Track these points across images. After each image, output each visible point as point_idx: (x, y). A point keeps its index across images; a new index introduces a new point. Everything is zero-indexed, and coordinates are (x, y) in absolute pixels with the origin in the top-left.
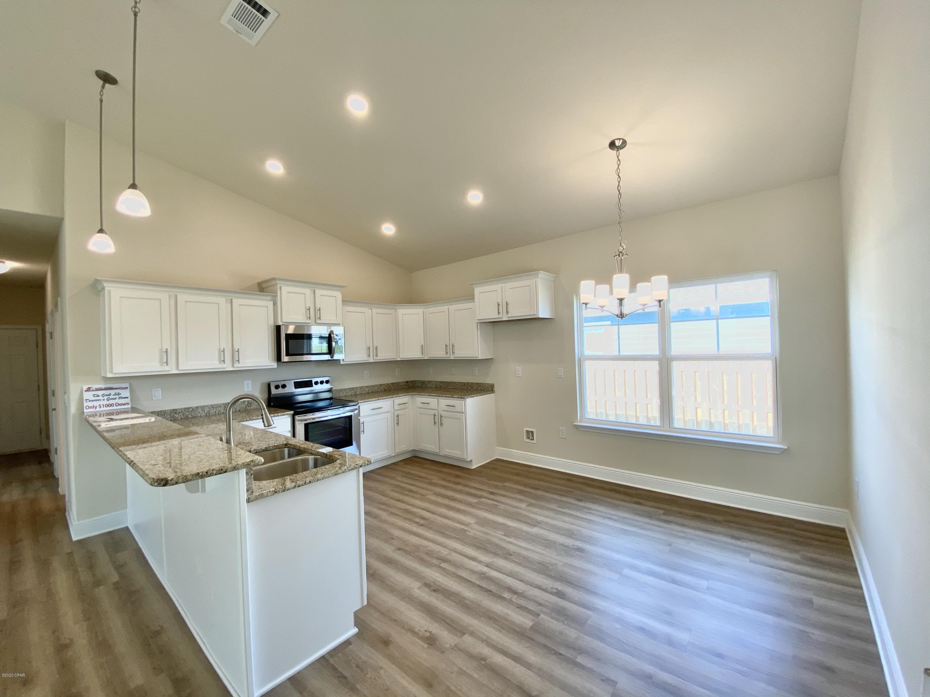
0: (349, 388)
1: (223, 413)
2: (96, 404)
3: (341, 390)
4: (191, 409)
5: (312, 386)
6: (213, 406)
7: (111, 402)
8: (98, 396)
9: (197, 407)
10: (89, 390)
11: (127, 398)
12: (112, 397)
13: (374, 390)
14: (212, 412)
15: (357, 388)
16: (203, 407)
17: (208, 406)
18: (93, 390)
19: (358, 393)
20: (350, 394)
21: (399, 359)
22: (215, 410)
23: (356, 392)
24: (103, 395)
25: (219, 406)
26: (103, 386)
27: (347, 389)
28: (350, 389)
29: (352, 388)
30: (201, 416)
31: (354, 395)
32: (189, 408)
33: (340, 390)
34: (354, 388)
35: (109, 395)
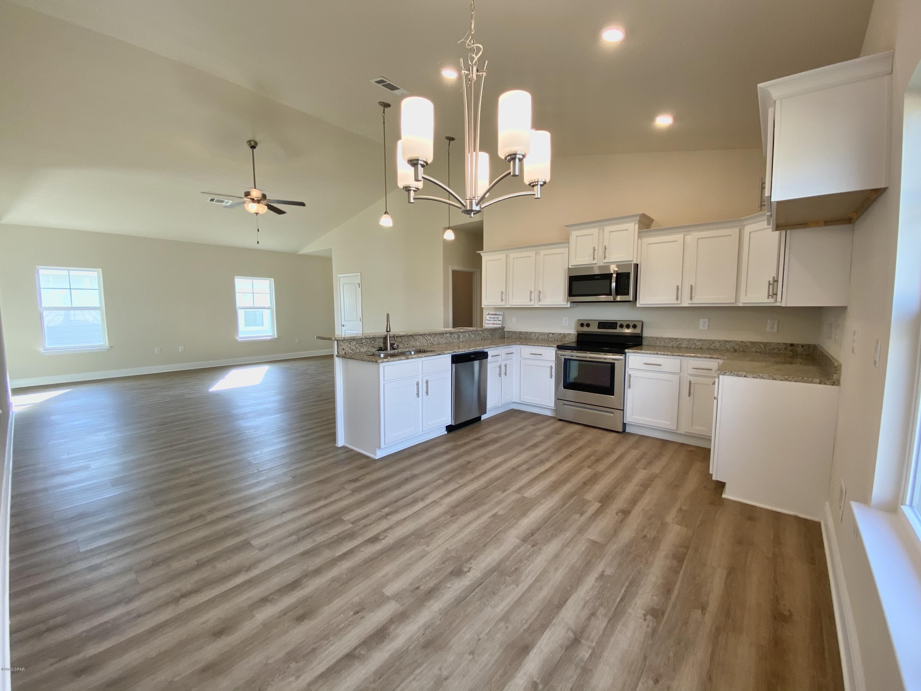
0: (669, 338)
1: (547, 340)
2: (489, 322)
3: (657, 338)
4: (529, 333)
5: (616, 329)
6: (541, 334)
7: (495, 322)
8: (491, 318)
9: (532, 332)
10: (488, 314)
11: (500, 321)
12: (495, 319)
13: (712, 347)
14: (541, 337)
15: (682, 339)
16: (535, 333)
17: (538, 333)
18: (490, 315)
19: (684, 346)
20: (671, 345)
21: (741, 305)
22: (542, 337)
23: (680, 344)
24: (493, 318)
25: (544, 334)
26: (493, 313)
27: (666, 339)
28: (671, 339)
29: (675, 339)
30: (533, 339)
31: (677, 347)
32: (528, 332)
33: (656, 338)
34: (677, 338)
35: (495, 318)
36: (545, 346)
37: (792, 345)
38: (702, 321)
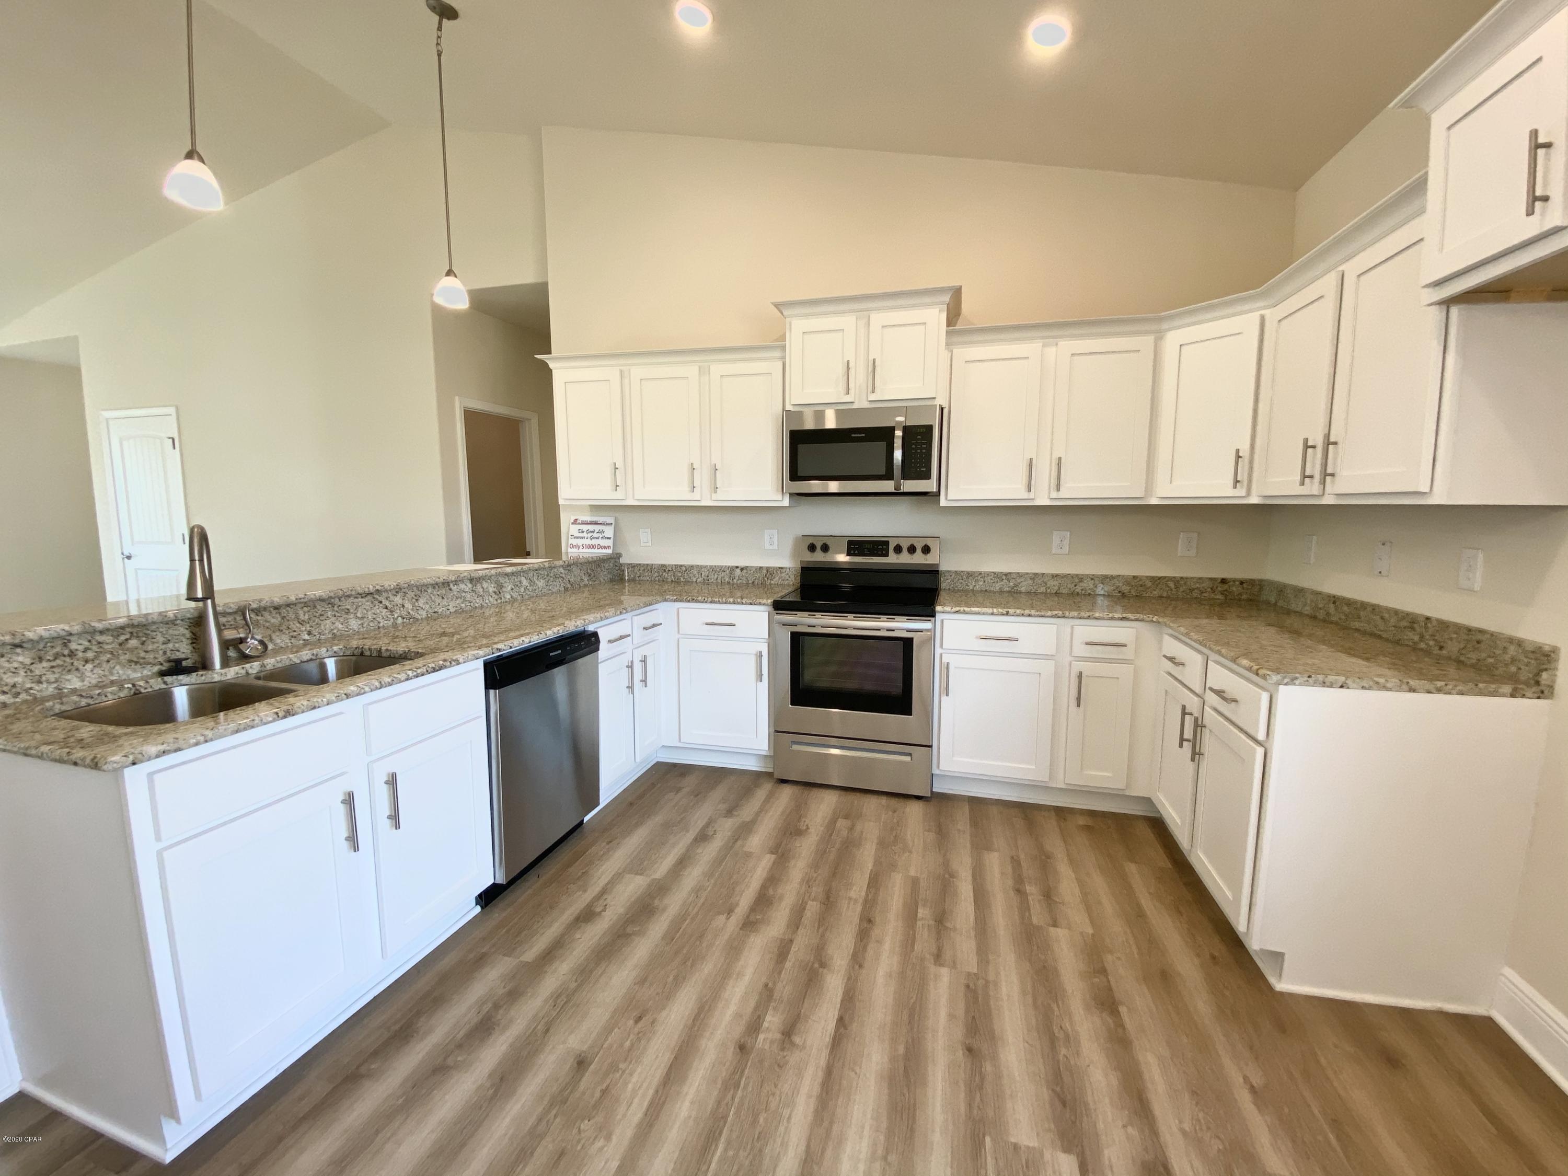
0: (994, 573)
1: (728, 583)
2: (580, 542)
3: (970, 575)
4: (684, 568)
5: (887, 555)
6: (714, 569)
7: (594, 542)
8: (583, 532)
9: (692, 566)
10: (575, 522)
11: (609, 538)
12: (595, 535)
13: (1078, 589)
14: (713, 578)
15: (1020, 575)
16: (700, 568)
17: (706, 567)
18: (579, 524)
19: (1023, 589)
20: (997, 587)
21: (1154, 501)
22: (716, 576)
23: (1016, 586)
24: (588, 532)
25: (721, 569)
26: (589, 519)
27: (988, 574)
28: (998, 576)
29: (1006, 575)
30: (696, 582)
31: (1010, 592)
32: (681, 566)
33: (968, 573)
34: (1010, 573)
35: (593, 532)
36: (743, 604)
37: (1224, 581)
38: (1056, 537)
